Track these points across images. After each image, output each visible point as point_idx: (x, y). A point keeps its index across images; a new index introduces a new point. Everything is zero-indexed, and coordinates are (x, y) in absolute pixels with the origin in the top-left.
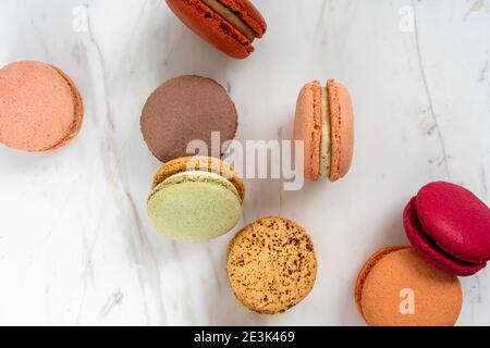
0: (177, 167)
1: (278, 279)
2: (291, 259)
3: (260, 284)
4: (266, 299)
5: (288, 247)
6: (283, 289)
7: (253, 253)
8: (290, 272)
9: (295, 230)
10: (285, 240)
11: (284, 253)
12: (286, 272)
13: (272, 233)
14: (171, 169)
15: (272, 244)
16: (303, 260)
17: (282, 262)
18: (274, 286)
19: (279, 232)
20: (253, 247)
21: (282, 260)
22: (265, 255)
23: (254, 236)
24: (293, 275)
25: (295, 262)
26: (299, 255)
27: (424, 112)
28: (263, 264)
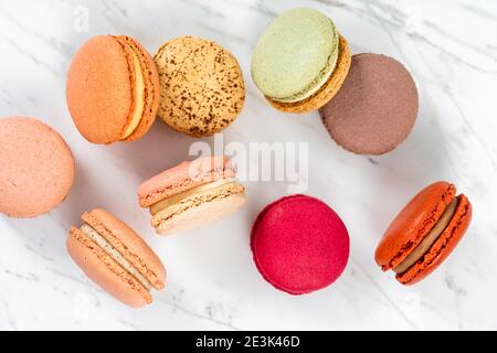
0: (342, 66)
1: (185, 84)
2: (195, 107)
3: (190, 65)
4: (173, 62)
5: (208, 110)
6: (172, 83)
7: (221, 76)
8: (183, 98)
9: (218, 126)
10: (215, 111)
11: (204, 103)
12: (186, 95)
13: (229, 103)
14: (344, 60)
15: (219, 97)
16: (187, 117)
17: (197, 96)
18: (180, 77)
19: (225, 109)
20: (226, 79)
21: (199, 97)
22: (213, 85)
23: (236, 86)
24: (179, 99)
25: (190, 109)
26: (194, 116)
27: (230, 317)
28: (206, 78)
